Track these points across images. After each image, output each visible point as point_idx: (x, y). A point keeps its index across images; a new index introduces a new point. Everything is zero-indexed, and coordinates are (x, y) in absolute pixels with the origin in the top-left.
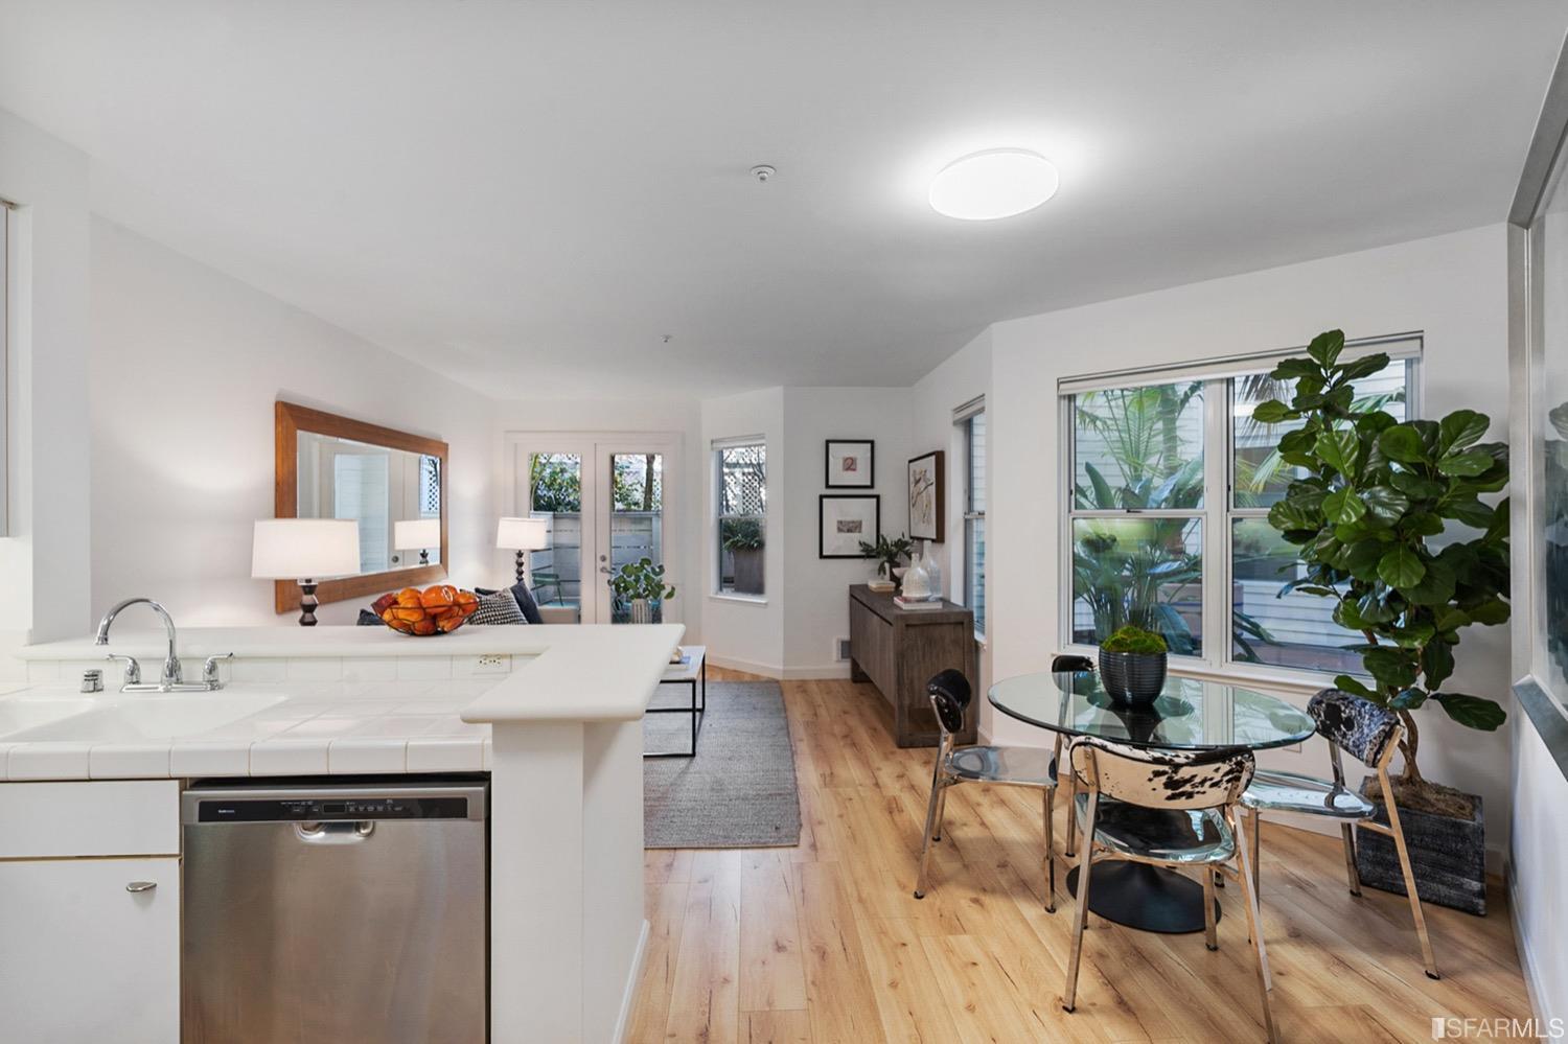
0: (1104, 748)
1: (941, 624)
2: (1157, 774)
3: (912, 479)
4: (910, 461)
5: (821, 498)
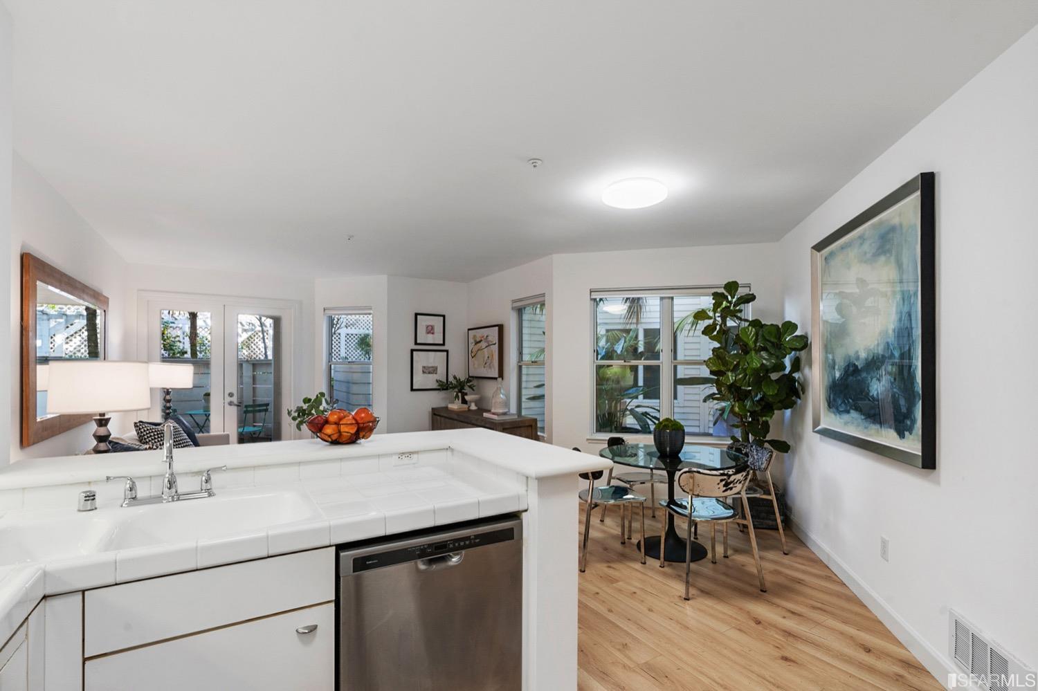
0: (699, 472)
2: (722, 481)
3: (471, 340)
4: (469, 330)
5: (412, 351)
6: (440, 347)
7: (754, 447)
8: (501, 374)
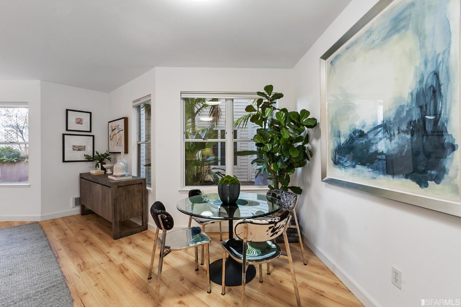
0: (251, 223)
1: (133, 185)
2: (270, 228)
3: (110, 129)
4: (109, 122)
5: (64, 135)
6: (88, 133)
7: (284, 192)
8: (126, 151)
